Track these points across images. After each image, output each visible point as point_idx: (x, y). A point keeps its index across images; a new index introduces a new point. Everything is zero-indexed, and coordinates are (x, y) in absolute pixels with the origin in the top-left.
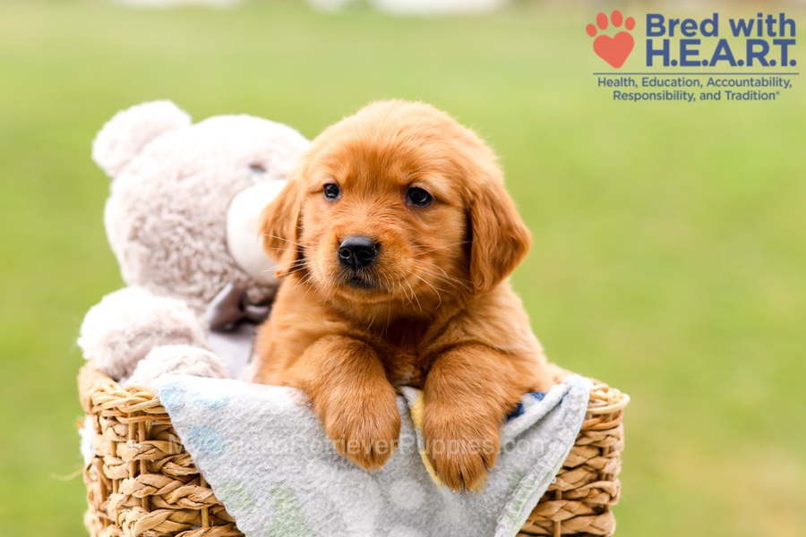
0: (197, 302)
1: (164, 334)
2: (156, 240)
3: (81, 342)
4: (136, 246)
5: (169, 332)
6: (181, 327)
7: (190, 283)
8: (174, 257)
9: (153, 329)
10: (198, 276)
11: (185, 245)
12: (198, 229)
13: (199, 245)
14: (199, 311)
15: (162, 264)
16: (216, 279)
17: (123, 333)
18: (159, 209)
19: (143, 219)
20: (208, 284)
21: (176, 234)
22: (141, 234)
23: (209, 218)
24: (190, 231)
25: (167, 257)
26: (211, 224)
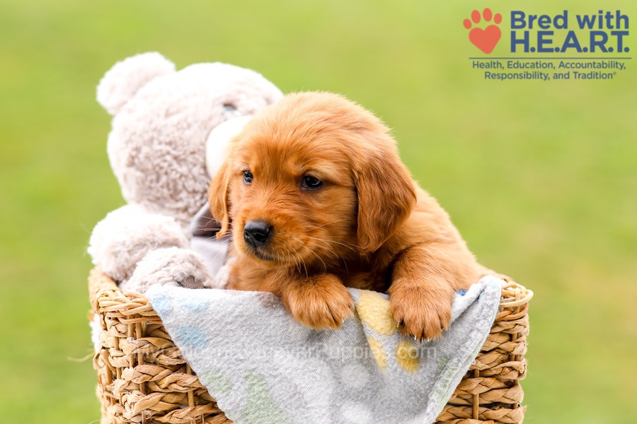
0: (183, 216)
1: (156, 244)
2: (149, 166)
3: (90, 250)
4: (132, 170)
5: (161, 243)
6: (171, 238)
7: (177, 201)
8: (164, 179)
9: (148, 240)
10: (184, 195)
11: (172, 170)
12: (183, 157)
13: (184, 169)
14: (185, 223)
15: (153, 185)
16: (198, 197)
17: (124, 244)
18: (152, 140)
19: (138, 149)
20: (192, 201)
21: (165, 161)
22: (136, 161)
23: (191, 148)
24: (176, 158)
25: (158, 180)
26: (193, 153)
